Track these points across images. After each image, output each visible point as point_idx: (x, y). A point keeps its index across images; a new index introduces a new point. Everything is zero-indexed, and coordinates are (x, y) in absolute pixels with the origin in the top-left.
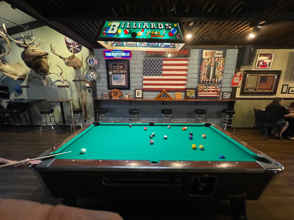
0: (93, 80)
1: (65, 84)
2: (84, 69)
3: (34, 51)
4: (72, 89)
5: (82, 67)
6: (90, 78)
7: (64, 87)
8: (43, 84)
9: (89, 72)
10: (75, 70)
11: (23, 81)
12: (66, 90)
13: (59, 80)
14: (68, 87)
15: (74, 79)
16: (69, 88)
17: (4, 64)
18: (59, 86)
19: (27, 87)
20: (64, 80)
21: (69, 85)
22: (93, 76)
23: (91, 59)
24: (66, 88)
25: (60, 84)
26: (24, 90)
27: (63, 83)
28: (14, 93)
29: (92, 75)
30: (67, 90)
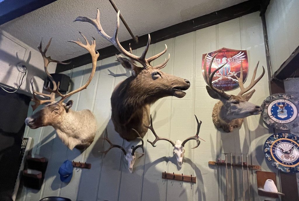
0: (288, 171)
1: (186, 170)
2: (249, 131)
3: (155, 79)
4: (206, 190)
5: (243, 126)
6: (277, 163)
7: (182, 179)
8: (127, 163)
9: (273, 142)
10: (219, 133)
11: (82, 152)
12: (184, 191)
13: (167, 156)
14: (192, 180)
15: (212, 160)
16: (195, 186)
17: (67, 111)
18: (166, 176)
19: (86, 166)
20: (184, 160)
21: (195, 175)
22: (288, 157)
23: (279, 104)
24: (186, 185)
25: (170, 168)
26: (77, 173)
27: (179, 168)
28: (54, 177)
29: (286, 153)
30: (188, 191)
